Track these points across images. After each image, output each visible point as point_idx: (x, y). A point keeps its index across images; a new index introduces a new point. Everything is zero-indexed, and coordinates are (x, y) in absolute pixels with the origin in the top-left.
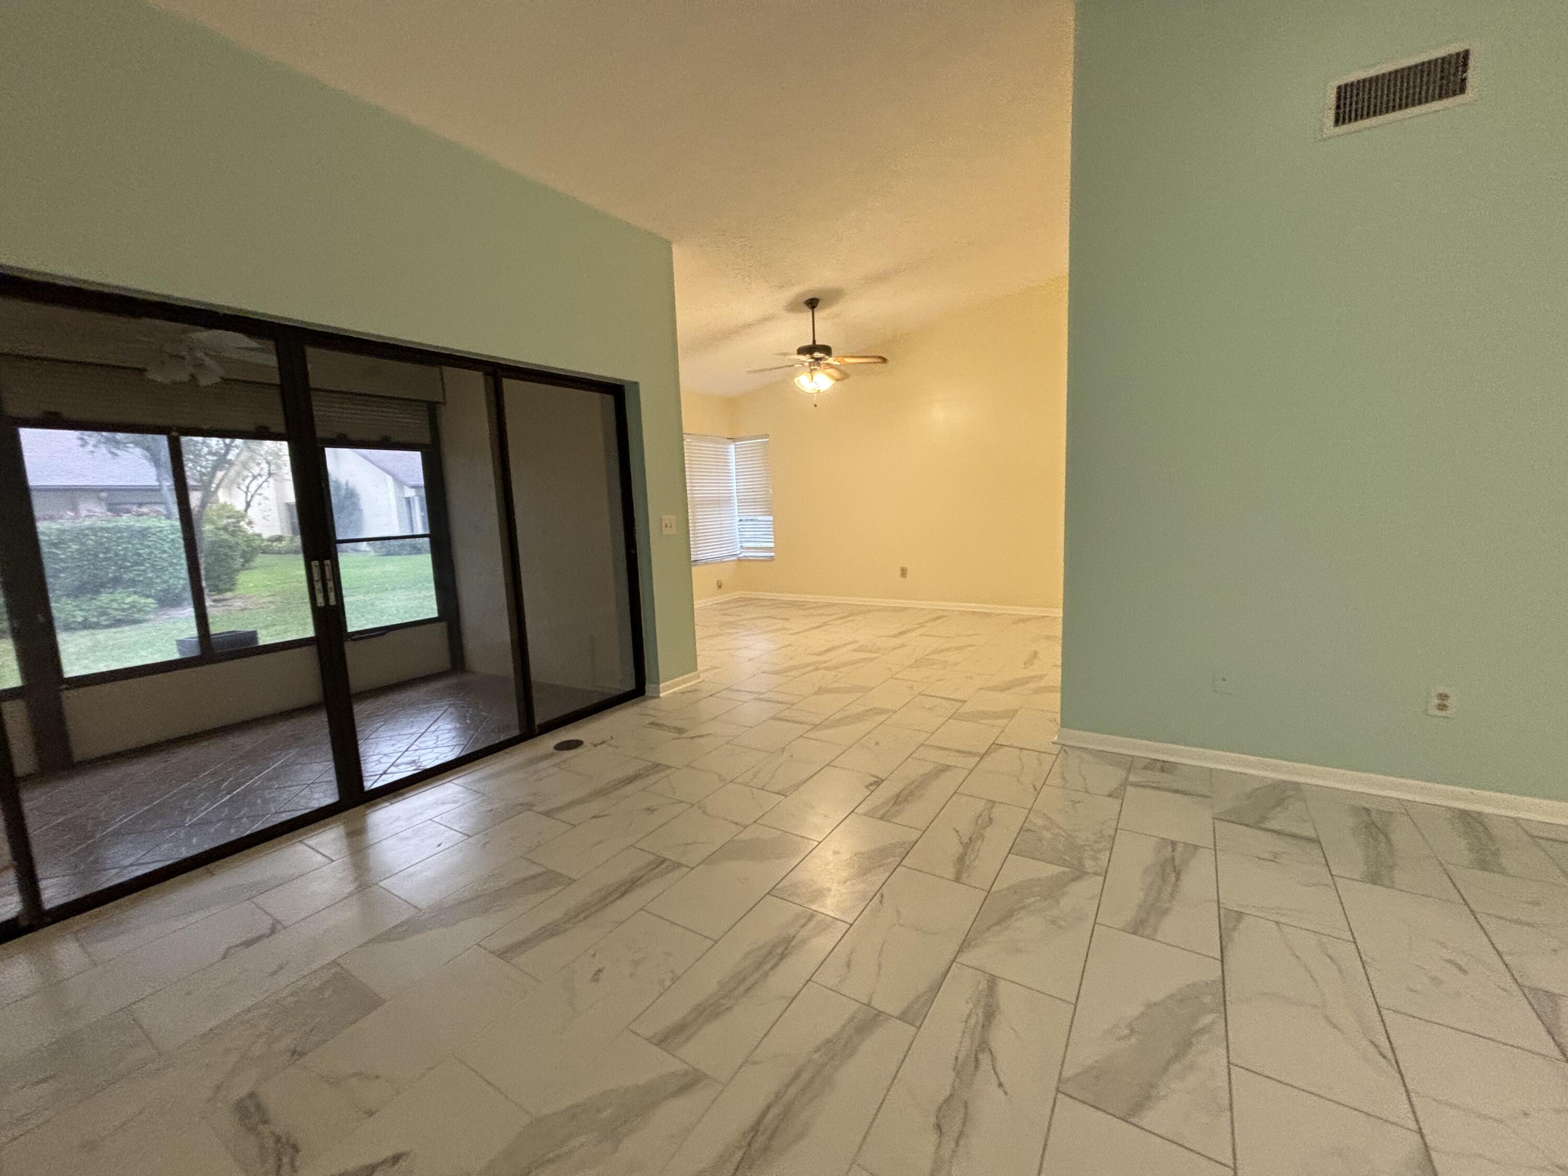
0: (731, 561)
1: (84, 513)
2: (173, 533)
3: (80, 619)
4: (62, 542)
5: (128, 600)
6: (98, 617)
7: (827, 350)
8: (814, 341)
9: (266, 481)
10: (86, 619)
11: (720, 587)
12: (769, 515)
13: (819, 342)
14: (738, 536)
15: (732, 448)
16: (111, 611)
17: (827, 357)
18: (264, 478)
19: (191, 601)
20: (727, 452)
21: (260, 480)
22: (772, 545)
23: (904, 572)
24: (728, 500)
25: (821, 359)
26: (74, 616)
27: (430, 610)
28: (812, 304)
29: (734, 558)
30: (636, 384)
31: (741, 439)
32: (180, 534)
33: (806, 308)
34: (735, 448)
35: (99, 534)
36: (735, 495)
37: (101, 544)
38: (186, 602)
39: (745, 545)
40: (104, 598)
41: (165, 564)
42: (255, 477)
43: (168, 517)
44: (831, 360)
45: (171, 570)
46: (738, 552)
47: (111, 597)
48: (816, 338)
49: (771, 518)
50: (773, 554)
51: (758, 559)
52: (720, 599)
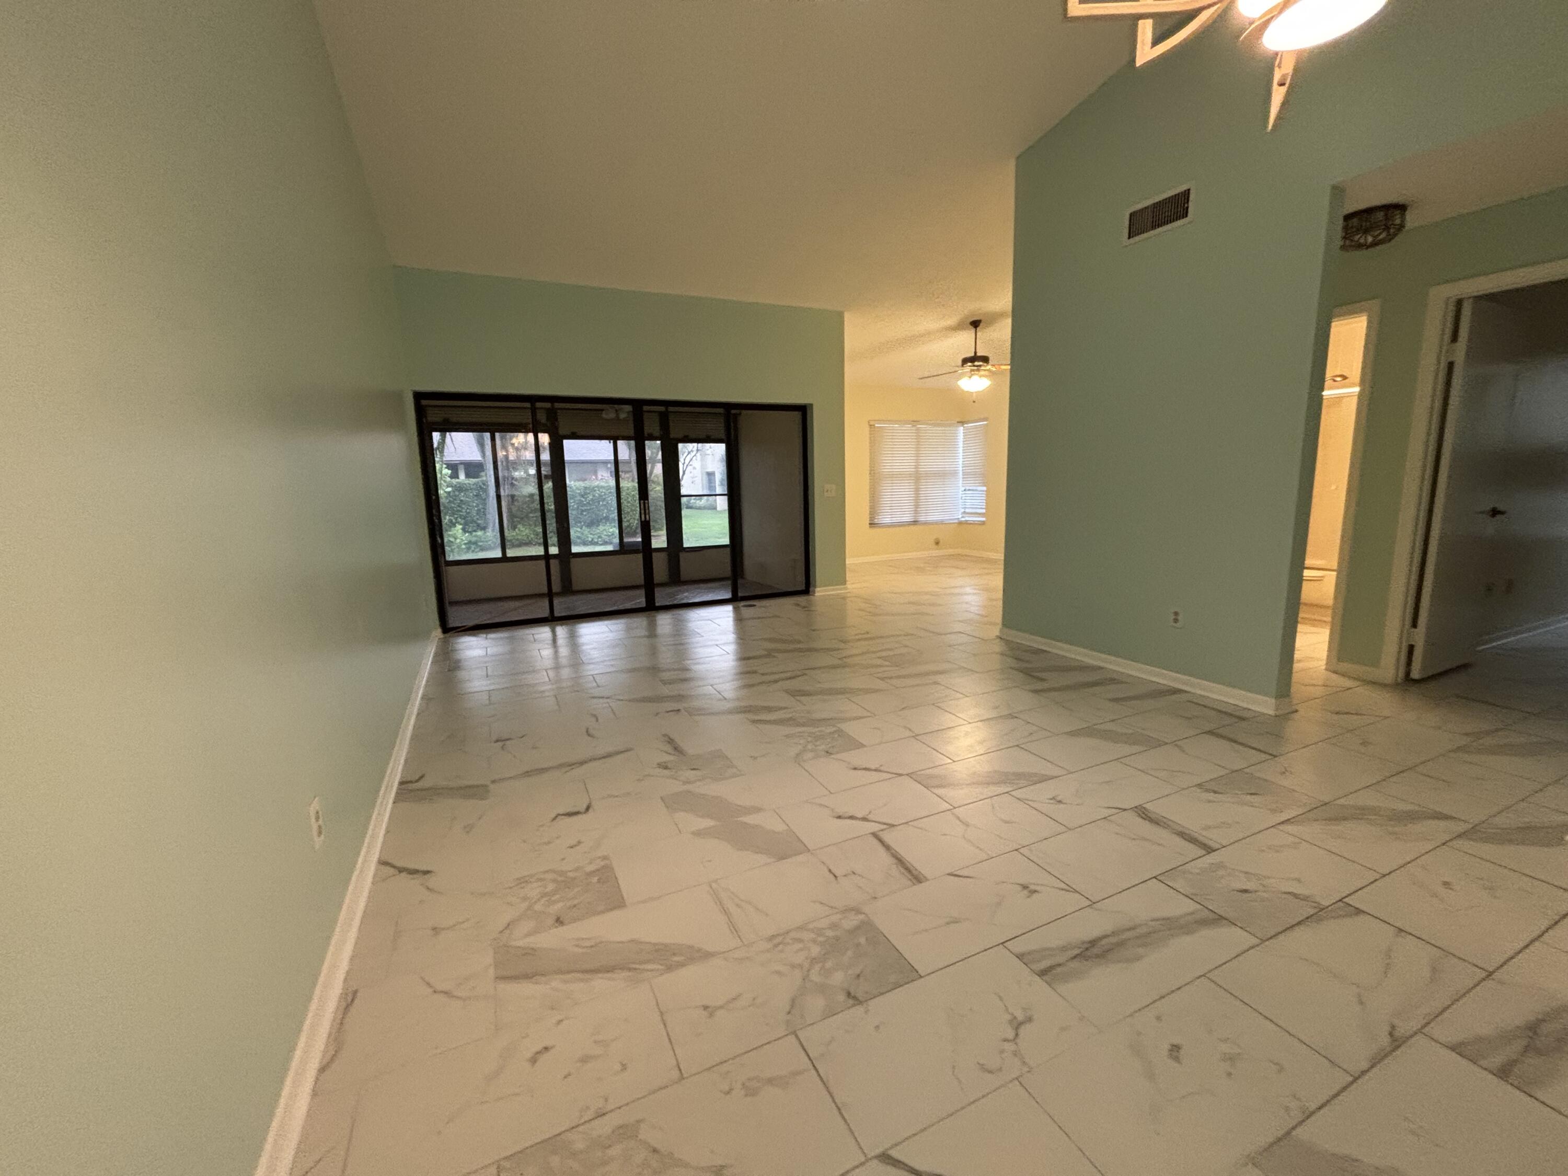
0: (955, 523)
1: (600, 477)
2: (633, 491)
3: (590, 539)
4: (586, 494)
5: (611, 530)
6: (598, 539)
7: (985, 359)
8: (975, 353)
9: (695, 455)
10: (593, 539)
11: (937, 543)
12: (985, 486)
13: (979, 354)
14: (960, 503)
15: (961, 429)
16: (603, 536)
17: (985, 364)
18: (695, 452)
19: (640, 535)
20: (955, 433)
21: (693, 454)
22: (984, 511)
24: (953, 474)
25: (980, 366)
26: (588, 537)
27: (726, 541)
28: (975, 324)
29: (956, 521)
30: (811, 405)
31: (967, 422)
32: (637, 492)
33: (971, 327)
34: (965, 431)
35: (601, 490)
36: (961, 469)
37: (602, 496)
38: (638, 535)
39: (967, 510)
40: (601, 528)
41: (629, 510)
42: (689, 453)
43: (633, 481)
44: (989, 367)
45: (631, 513)
46: (959, 516)
47: (603, 528)
48: (978, 351)
49: (985, 488)
50: (984, 519)
51: (973, 523)
52: (936, 553)
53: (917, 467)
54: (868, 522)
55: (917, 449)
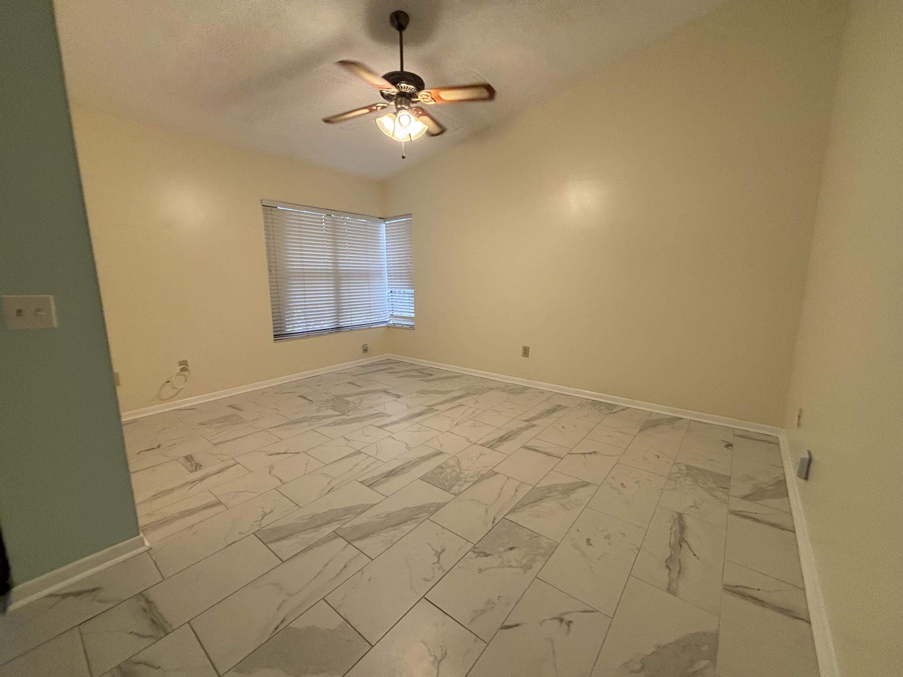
0: (382, 327)
8: (402, 70)
11: (365, 351)
12: (412, 288)
14: (387, 306)
15: (383, 226)
20: (379, 230)
22: (413, 315)
23: (526, 351)
24: (379, 274)
25: (410, 95)
28: (400, 22)
29: (384, 325)
31: (390, 218)
34: (386, 227)
36: (386, 268)
39: (395, 314)
46: (388, 320)
49: (412, 291)
50: (412, 323)
51: (402, 327)
52: (365, 361)
53: (335, 264)
54: (272, 334)
55: (335, 244)
